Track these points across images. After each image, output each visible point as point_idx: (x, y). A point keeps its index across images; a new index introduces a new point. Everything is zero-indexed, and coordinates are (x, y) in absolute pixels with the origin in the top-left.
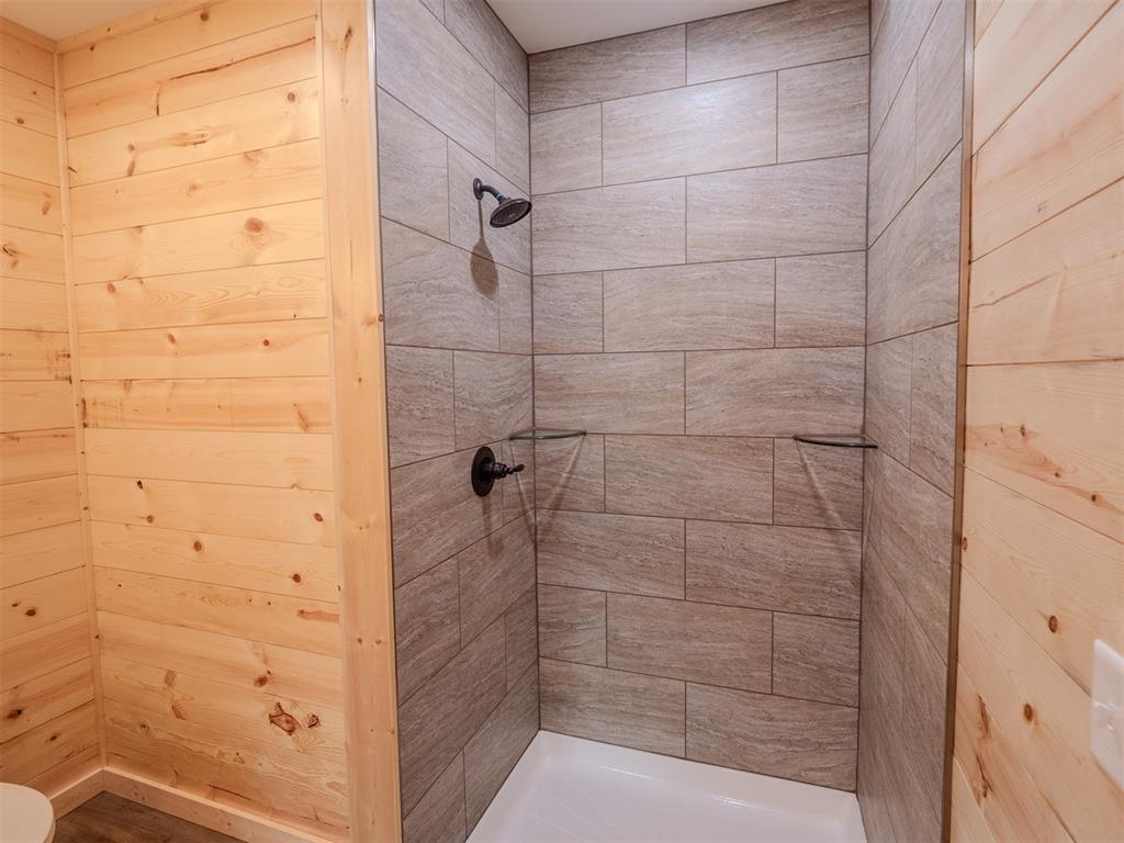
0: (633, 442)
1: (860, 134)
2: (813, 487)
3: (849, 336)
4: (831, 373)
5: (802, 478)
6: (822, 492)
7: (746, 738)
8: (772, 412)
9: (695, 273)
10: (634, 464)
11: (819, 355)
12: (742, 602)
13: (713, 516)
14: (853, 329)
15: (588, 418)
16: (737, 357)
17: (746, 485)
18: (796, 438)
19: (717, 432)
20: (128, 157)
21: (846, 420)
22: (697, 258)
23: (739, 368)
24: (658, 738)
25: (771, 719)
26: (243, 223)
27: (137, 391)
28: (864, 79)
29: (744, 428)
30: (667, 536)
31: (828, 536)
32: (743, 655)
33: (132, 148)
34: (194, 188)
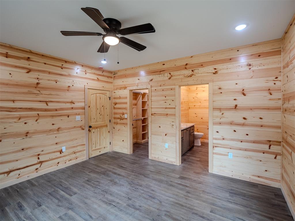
34: (203, 91)
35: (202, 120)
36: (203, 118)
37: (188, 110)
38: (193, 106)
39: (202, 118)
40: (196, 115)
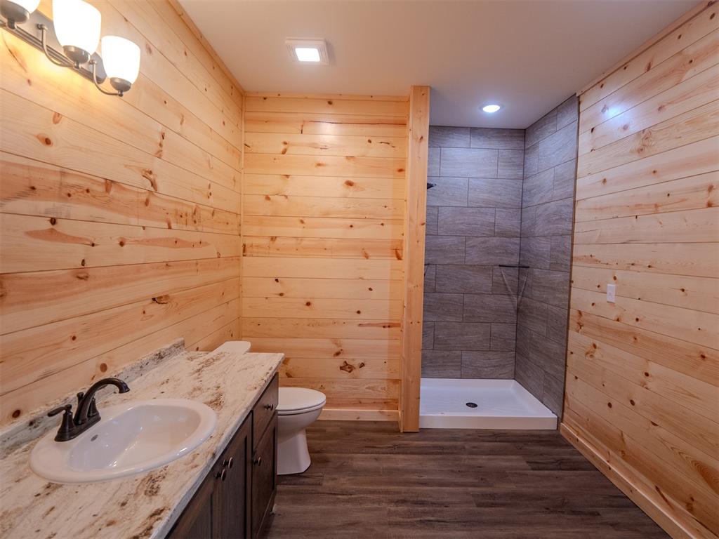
0: (447, 267)
1: (521, 173)
2: (504, 281)
3: (516, 234)
4: (510, 245)
5: (501, 279)
6: (507, 283)
7: (481, 367)
8: (494, 258)
9: (470, 210)
10: (446, 275)
11: (507, 240)
12: (481, 321)
13: (473, 292)
14: (517, 232)
15: (430, 258)
16: (483, 239)
17: (483, 281)
18: (500, 266)
19: (476, 264)
20: (283, 147)
21: (514, 260)
22: (471, 206)
23: (483, 243)
24: (451, 373)
25: (489, 359)
26: (344, 182)
27: (278, 241)
28: (523, 157)
29: (484, 262)
30: (457, 300)
31: (507, 297)
32: (481, 339)
33: (285, 143)
34: (319, 165)
35: (307, 313)
36: (314, 302)
37: (235, 260)
38: (266, 242)
39: (308, 304)
40: (279, 288)
